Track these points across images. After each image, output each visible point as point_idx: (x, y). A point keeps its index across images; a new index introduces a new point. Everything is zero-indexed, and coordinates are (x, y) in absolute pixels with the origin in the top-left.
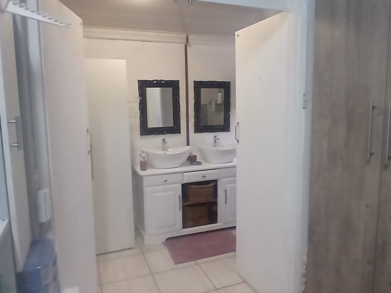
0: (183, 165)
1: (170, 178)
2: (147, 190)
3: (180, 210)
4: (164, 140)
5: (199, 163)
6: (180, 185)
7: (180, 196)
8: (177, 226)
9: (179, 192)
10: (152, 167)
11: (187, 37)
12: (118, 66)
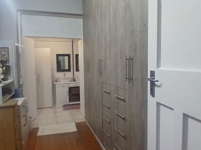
0: (70, 81)
1: (65, 85)
2: (57, 89)
3: (68, 96)
4: (64, 74)
5: (76, 81)
6: (68, 88)
7: (68, 91)
8: (67, 101)
9: (68, 90)
10: (59, 82)
11: (73, 40)
12: (47, 50)
